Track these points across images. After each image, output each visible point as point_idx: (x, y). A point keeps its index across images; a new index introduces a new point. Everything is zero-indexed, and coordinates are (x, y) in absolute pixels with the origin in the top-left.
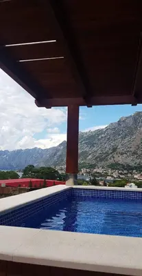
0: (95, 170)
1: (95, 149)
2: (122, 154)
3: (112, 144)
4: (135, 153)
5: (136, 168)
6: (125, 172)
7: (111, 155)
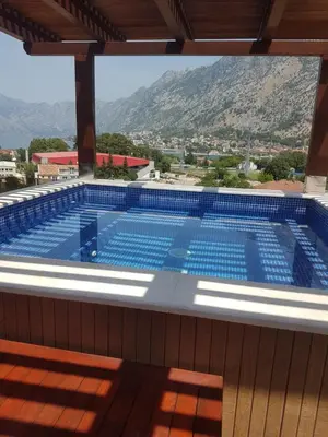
0: (193, 140)
1: (195, 103)
2: (239, 112)
3: (224, 95)
4: (261, 111)
5: (260, 137)
6: (241, 143)
7: (220, 115)
